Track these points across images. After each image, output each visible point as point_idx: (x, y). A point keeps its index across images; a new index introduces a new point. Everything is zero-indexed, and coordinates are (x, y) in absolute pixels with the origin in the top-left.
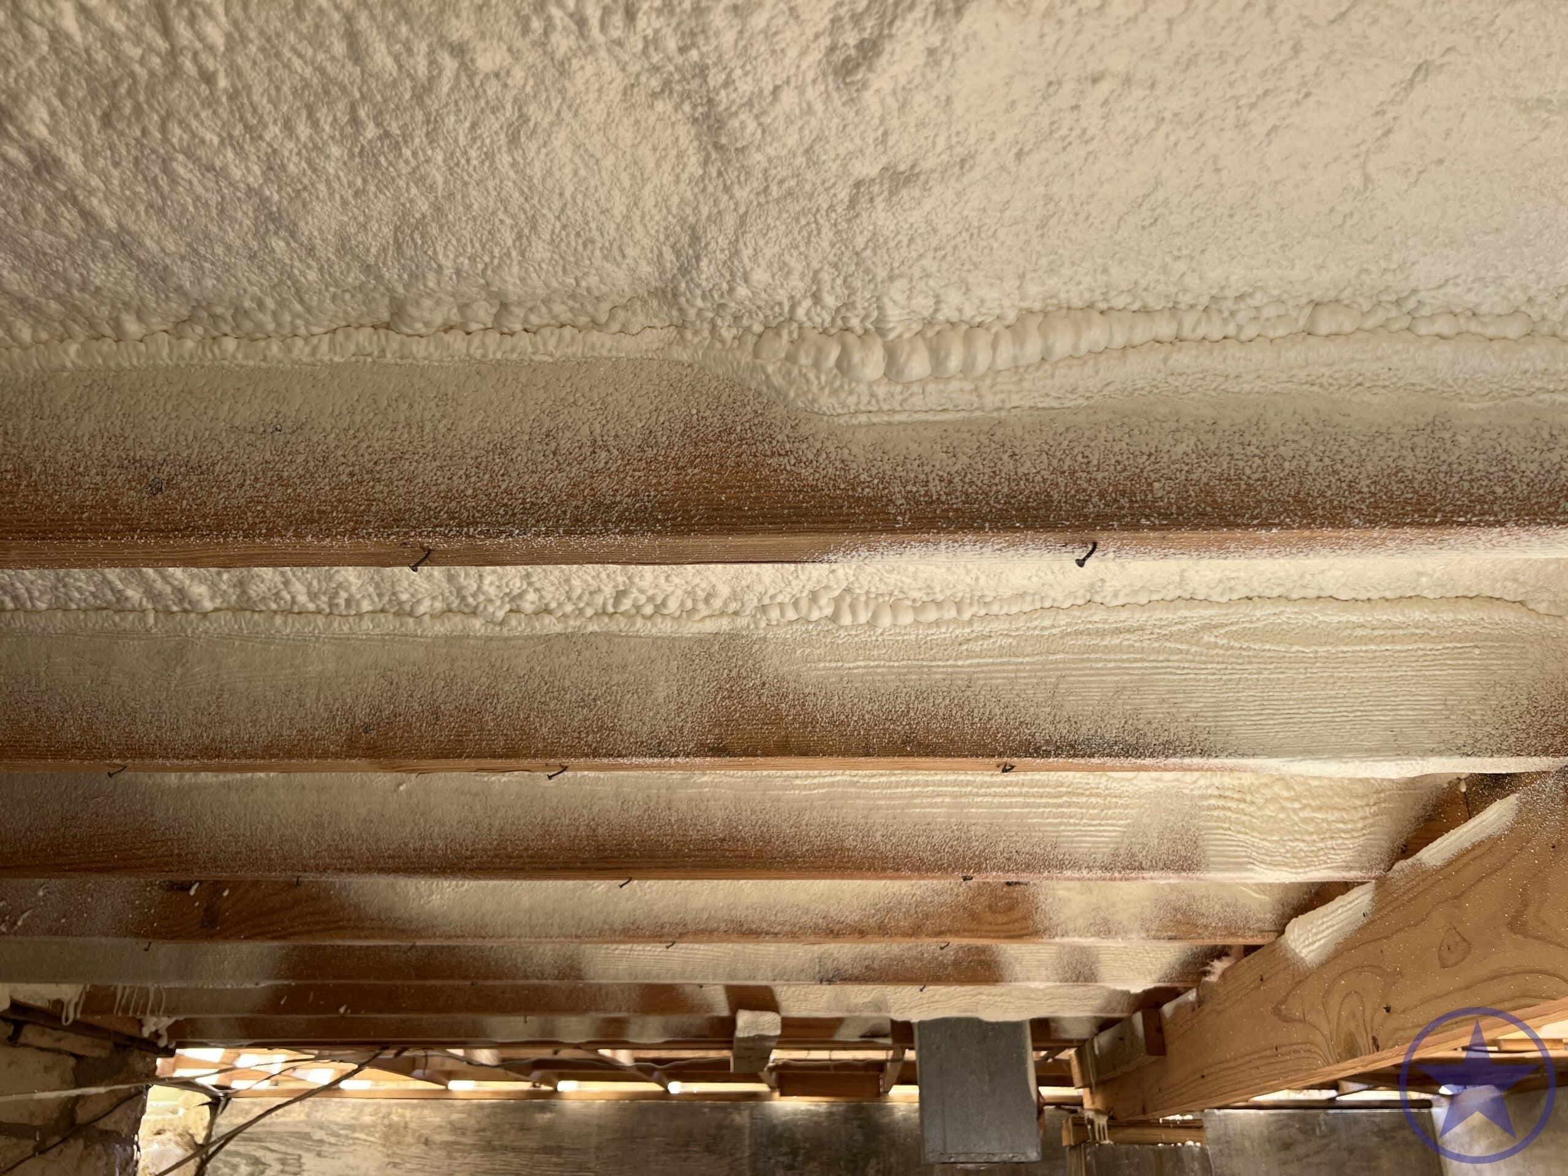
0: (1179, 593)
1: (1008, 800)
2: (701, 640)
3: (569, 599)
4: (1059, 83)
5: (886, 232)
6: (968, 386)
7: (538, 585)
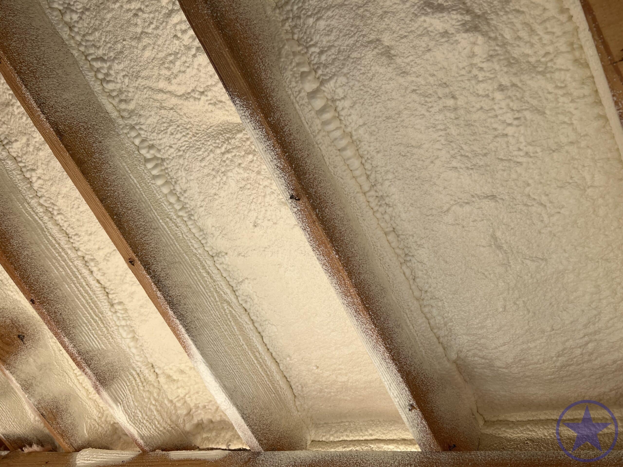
0: (234, 285)
1: (81, 297)
2: (100, 106)
3: (84, 36)
4: (447, 86)
5: (363, 62)
6: (320, 127)
7: (84, 17)
